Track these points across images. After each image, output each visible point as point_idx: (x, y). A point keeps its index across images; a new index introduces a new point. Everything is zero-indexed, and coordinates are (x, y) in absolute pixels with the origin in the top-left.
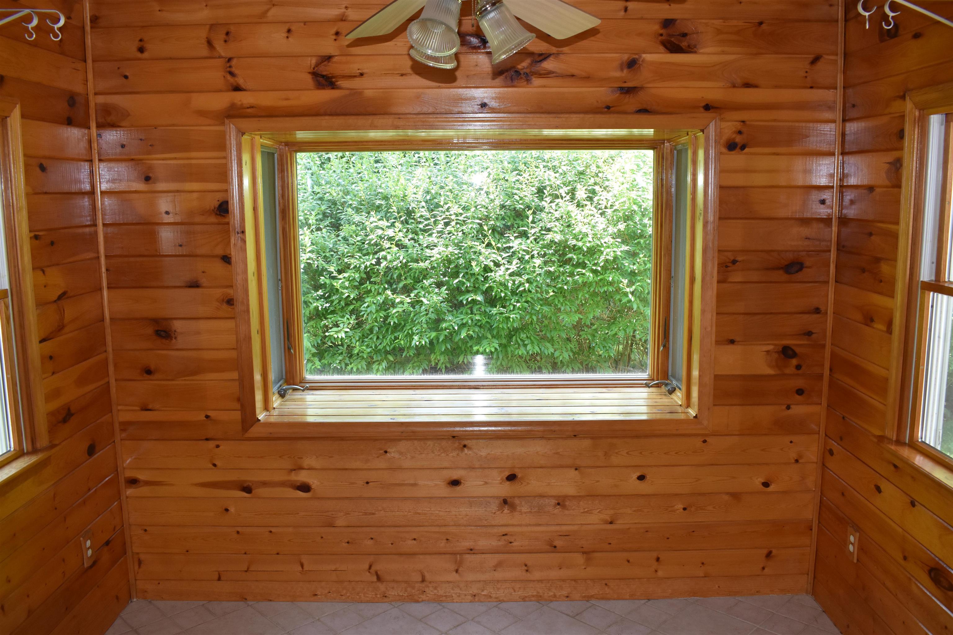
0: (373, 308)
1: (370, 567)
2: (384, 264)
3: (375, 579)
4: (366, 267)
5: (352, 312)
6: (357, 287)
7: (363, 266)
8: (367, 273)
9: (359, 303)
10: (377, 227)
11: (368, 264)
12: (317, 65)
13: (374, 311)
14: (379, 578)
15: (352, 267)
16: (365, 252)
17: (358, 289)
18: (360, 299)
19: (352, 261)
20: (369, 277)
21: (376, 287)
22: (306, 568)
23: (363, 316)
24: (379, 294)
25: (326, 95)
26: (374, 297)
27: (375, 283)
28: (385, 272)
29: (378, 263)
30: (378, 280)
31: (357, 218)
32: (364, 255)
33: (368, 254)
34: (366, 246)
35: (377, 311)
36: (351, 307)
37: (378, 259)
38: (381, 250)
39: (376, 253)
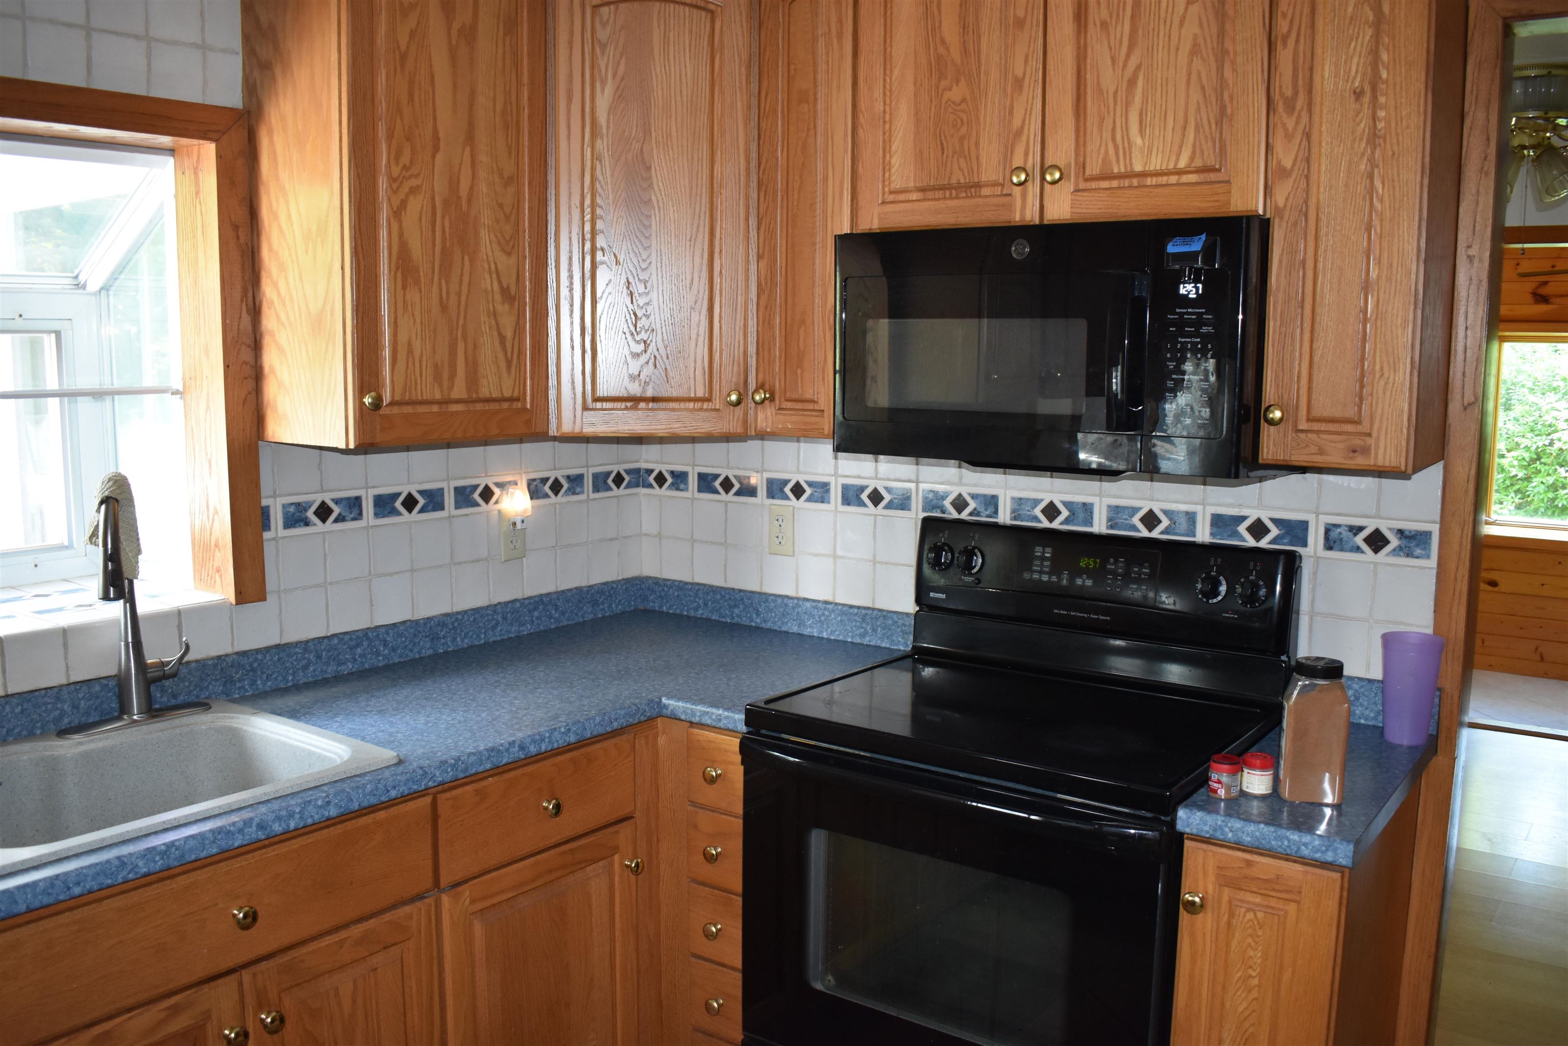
0: (1542, 488)
1: (1537, 649)
2: (1557, 445)
3: (1539, 658)
4: (1538, 448)
5: (1517, 492)
6: (1525, 468)
7: (1535, 446)
8: (1537, 454)
9: (1526, 483)
10: (1553, 409)
11: (1540, 444)
12: (1537, 288)
13: (1542, 491)
14: (1542, 659)
15: (1522, 446)
16: (1536, 433)
17: (1526, 469)
18: (1528, 479)
19: (1524, 440)
20: (1539, 458)
21: (1547, 467)
22: (1486, 644)
23: (1529, 496)
24: (1549, 475)
25: (1542, 308)
26: (1543, 477)
27: (1545, 464)
28: (1558, 455)
29: (1551, 444)
30: (1548, 461)
31: (1531, 398)
32: (1537, 436)
33: (1539, 435)
34: (1539, 427)
35: (1545, 492)
36: (1517, 487)
37: (1552, 440)
38: (1556, 431)
39: (1549, 434)
